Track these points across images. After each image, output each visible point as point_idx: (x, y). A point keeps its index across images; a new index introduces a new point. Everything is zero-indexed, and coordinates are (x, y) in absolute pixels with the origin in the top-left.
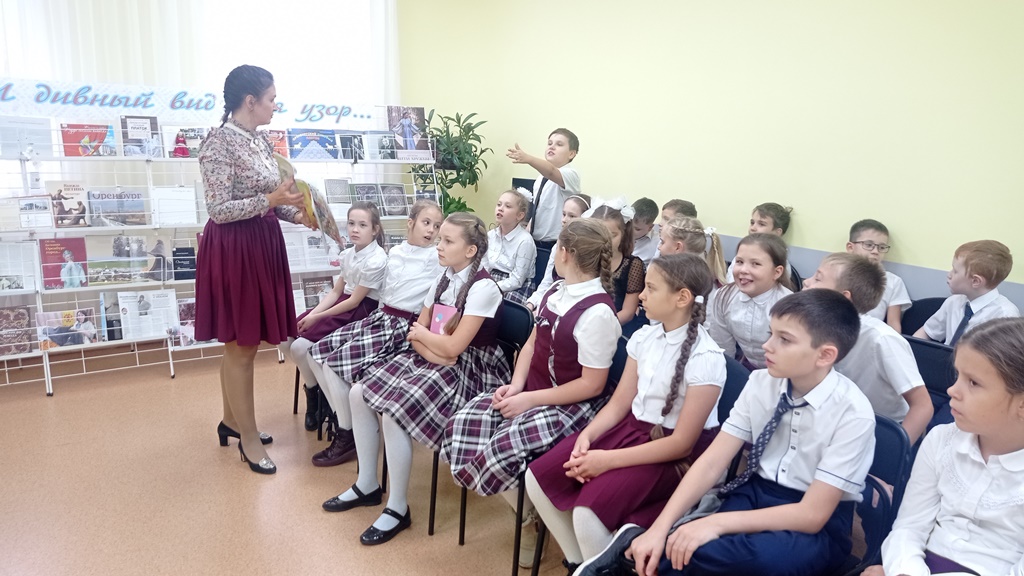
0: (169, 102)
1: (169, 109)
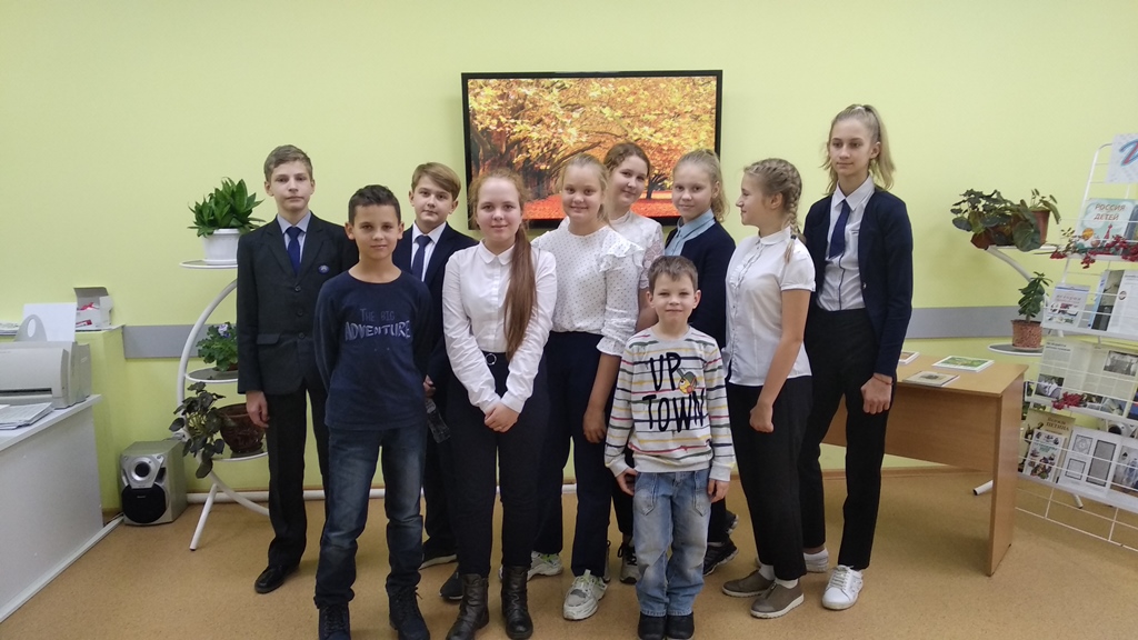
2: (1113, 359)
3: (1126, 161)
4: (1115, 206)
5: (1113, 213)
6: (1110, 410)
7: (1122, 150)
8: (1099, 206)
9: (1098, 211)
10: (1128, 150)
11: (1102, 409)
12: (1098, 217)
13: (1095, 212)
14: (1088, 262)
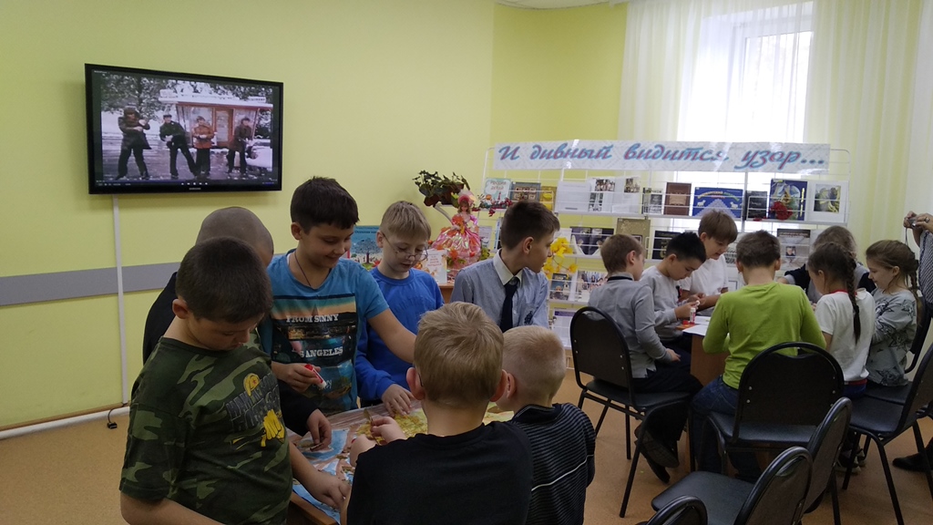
0: (624, 153)
1: (623, 158)
3: (503, 158)
4: (500, 182)
5: (500, 186)
7: (500, 151)
8: (492, 182)
9: (492, 185)
10: (503, 152)
12: (493, 188)
13: (491, 185)
14: (492, 213)
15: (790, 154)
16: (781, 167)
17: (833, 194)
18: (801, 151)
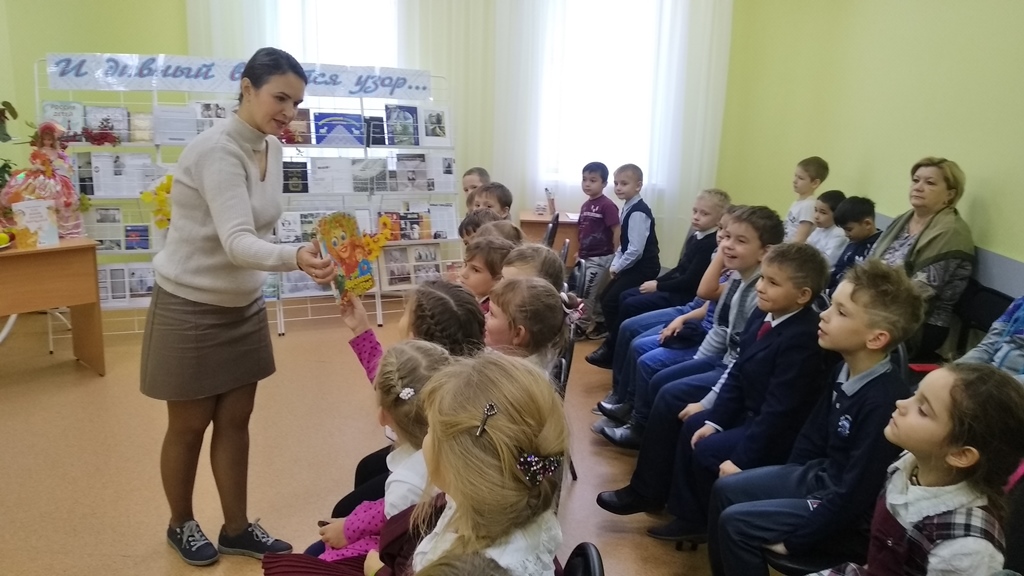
0: (228, 74)
1: (228, 80)
2: (101, 215)
3: (63, 73)
4: (66, 107)
5: (67, 111)
6: (111, 248)
7: (57, 65)
8: (53, 106)
10: (62, 66)
11: (106, 249)
12: (55, 115)
13: (51, 110)
15: (398, 79)
16: (391, 93)
17: (439, 120)
18: (407, 78)
